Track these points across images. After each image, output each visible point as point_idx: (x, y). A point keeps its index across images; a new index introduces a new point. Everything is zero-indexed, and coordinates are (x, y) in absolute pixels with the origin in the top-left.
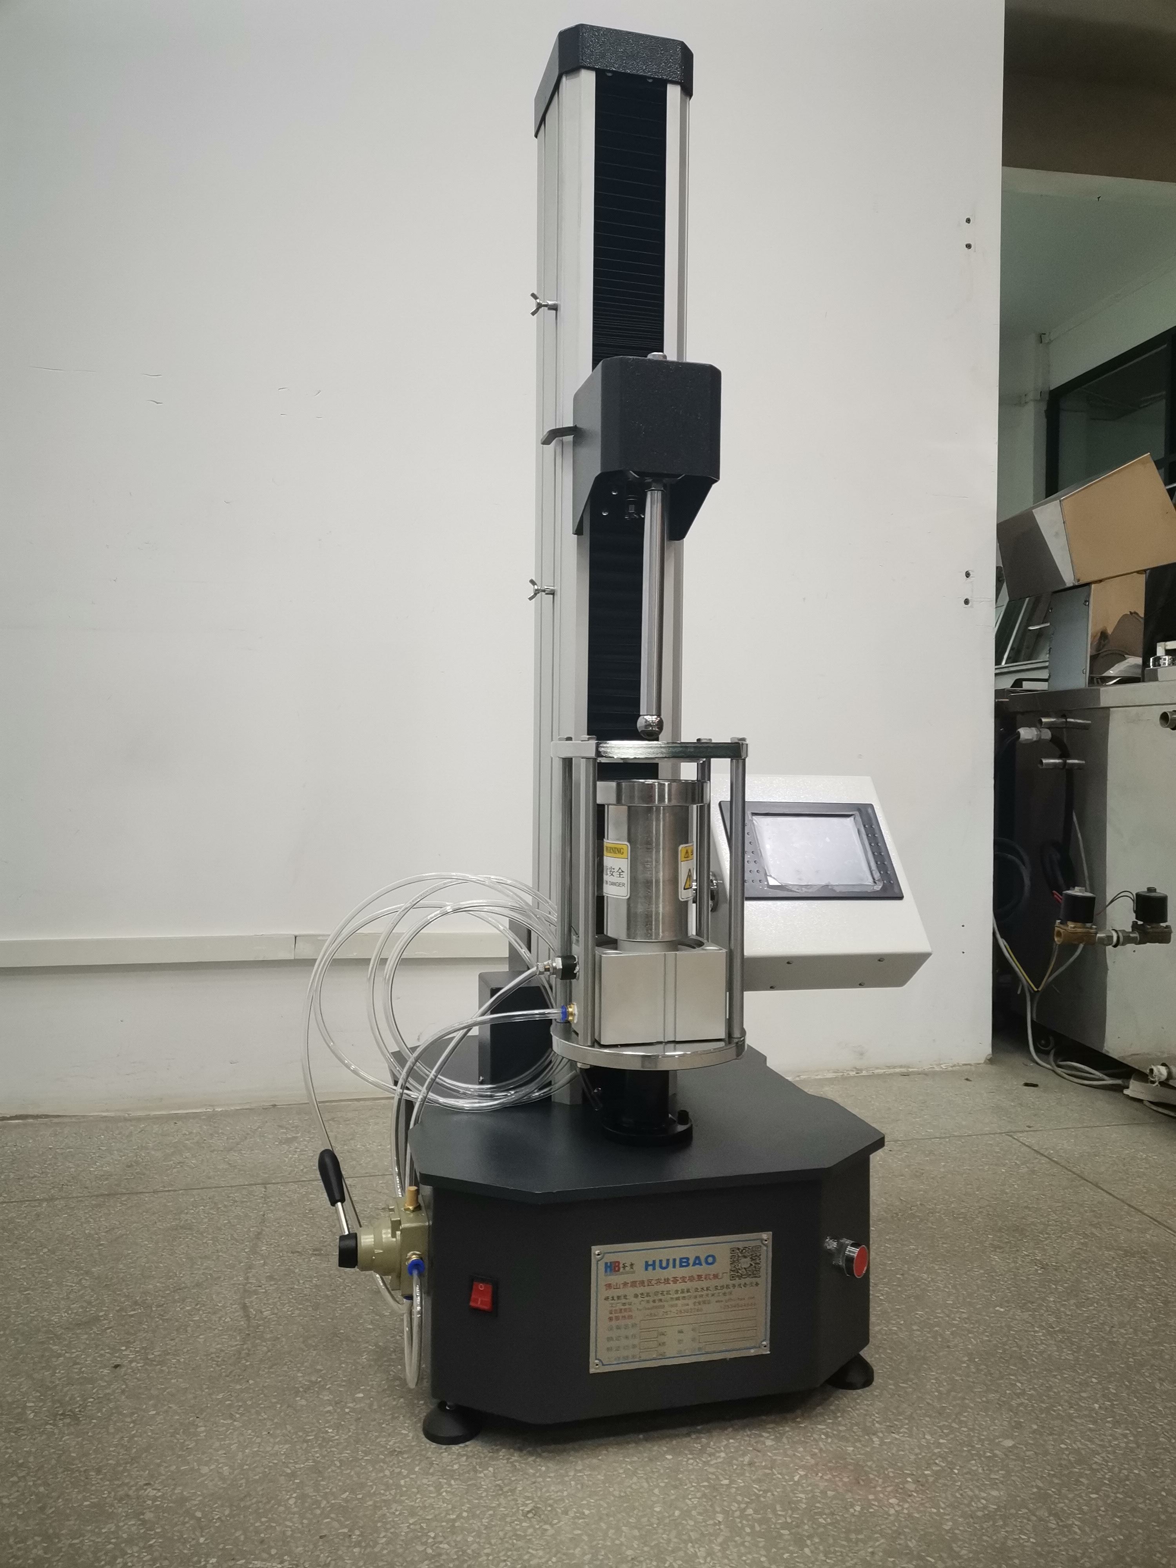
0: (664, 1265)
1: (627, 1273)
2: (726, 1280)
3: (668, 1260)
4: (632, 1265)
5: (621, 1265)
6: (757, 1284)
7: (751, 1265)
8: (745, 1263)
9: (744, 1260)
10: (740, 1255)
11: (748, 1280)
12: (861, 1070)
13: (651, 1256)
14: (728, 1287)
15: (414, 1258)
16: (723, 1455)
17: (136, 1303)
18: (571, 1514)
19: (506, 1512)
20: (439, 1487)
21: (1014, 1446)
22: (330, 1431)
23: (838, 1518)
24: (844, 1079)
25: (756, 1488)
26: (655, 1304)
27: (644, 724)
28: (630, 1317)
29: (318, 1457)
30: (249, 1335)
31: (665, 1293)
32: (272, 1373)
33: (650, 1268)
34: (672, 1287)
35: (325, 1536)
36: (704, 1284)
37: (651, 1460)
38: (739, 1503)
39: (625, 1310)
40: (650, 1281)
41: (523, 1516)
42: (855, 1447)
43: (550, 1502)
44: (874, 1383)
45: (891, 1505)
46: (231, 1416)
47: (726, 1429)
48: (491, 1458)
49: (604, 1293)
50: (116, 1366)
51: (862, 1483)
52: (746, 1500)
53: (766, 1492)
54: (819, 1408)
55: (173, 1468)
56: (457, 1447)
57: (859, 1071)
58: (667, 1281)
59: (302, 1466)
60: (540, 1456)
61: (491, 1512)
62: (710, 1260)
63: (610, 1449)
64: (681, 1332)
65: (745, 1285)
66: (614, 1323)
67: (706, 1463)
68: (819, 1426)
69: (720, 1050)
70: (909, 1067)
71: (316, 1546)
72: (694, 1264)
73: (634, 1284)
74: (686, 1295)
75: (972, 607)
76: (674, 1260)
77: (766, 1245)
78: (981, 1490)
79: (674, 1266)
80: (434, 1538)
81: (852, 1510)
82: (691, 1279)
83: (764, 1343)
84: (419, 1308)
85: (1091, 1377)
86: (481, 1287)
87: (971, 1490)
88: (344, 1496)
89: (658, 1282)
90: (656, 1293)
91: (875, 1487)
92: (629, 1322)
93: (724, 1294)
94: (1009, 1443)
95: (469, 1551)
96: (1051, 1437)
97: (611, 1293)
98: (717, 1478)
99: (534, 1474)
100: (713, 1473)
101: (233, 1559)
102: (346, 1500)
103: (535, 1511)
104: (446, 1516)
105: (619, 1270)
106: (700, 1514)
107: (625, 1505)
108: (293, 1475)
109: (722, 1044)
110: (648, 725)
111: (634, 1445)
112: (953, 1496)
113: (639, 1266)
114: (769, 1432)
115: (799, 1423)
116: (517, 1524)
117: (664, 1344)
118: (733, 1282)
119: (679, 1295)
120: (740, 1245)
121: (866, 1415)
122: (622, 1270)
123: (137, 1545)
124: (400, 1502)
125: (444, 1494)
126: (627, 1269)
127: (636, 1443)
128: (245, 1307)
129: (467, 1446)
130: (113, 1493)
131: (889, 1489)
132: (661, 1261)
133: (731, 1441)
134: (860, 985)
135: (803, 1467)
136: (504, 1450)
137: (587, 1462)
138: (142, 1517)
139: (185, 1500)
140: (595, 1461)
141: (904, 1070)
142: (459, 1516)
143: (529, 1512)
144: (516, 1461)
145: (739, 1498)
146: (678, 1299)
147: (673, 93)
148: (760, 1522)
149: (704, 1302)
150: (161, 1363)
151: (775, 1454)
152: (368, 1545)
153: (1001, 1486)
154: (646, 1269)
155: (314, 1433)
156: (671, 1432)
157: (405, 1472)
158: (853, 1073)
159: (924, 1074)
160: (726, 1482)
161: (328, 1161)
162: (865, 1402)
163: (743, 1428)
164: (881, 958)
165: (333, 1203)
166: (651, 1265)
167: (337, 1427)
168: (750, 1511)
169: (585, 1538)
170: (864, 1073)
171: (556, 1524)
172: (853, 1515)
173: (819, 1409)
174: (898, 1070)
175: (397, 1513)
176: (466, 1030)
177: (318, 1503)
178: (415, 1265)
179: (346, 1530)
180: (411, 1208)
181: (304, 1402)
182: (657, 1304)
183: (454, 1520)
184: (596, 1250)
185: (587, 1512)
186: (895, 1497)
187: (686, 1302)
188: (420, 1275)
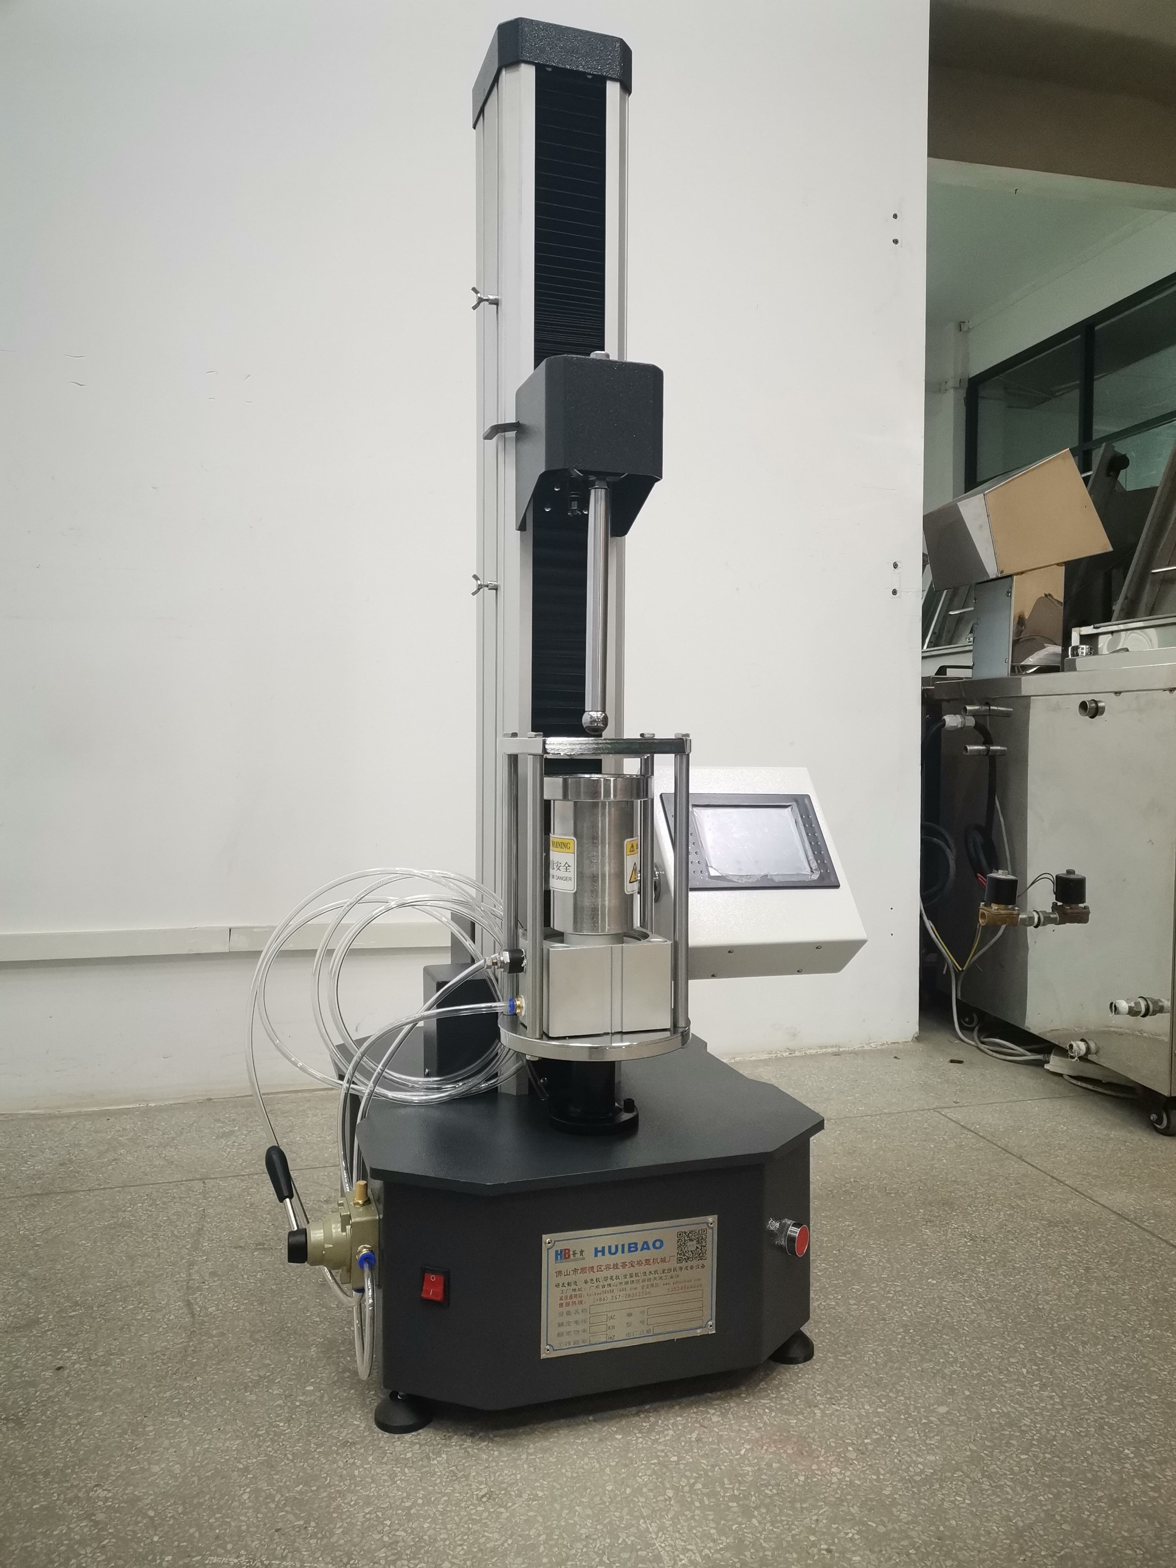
0: (613, 1250)
1: (577, 1260)
2: (674, 1263)
3: (617, 1247)
4: (582, 1252)
5: (571, 1253)
6: (703, 1266)
7: (697, 1248)
8: (692, 1246)
9: (689, 1243)
10: (686, 1238)
11: (695, 1263)
12: (795, 1051)
13: (600, 1243)
14: (675, 1270)
15: (365, 1251)
16: (671, 1432)
17: (76, 1304)
18: (525, 1496)
19: (461, 1498)
20: (392, 1476)
21: (948, 1412)
22: (281, 1424)
23: (784, 1488)
24: (778, 1060)
25: (704, 1464)
26: (604, 1289)
27: (589, 720)
28: (580, 1302)
29: (270, 1452)
30: (194, 1331)
31: (614, 1278)
32: (221, 1369)
33: (600, 1254)
34: (620, 1272)
35: (280, 1529)
36: (652, 1268)
37: (600, 1440)
38: (688, 1478)
39: (576, 1296)
40: (600, 1267)
41: (477, 1500)
42: (798, 1419)
43: (504, 1486)
44: (814, 1358)
45: (833, 1474)
46: (180, 1415)
47: (673, 1406)
48: (445, 1445)
49: (554, 1280)
50: (59, 1369)
51: (805, 1453)
52: (695, 1475)
53: (713, 1466)
54: (763, 1383)
55: (123, 1468)
56: (410, 1435)
57: (792, 1051)
58: (616, 1266)
59: (254, 1460)
60: (492, 1441)
61: (446, 1498)
62: (658, 1244)
63: (561, 1432)
64: (630, 1315)
65: (692, 1268)
66: (565, 1309)
67: (656, 1441)
68: (762, 1401)
69: (666, 1039)
70: (840, 1047)
71: (272, 1540)
72: (642, 1250)
73: (583, 1270)
74: (634, 1279)
75: (900, 597)
76: (623, 1246)
77: (712, 1228)
78: (918, 1456)
79: (623, 1252)
80: (390, 1526)
81: (796, 1481)
82: (640, 1263)
83: (710, 1323)
84: (371, 1301)
85: (1019, 1343)
86: (433, 1278)
87: (909, 1456)
88: (298, 1489)
89: (608, 1267)
90: (606, 1279)
91: (818, 1457)
92: (580, 1308)
93: (672, 1277)
94: (943, 1409)
95: (426, 1537)
96: (983, 1403)
97: (562, 1279)
98: (666, 1455)
99: (487, 1460)
100: (662, 1451)
101: (189, 1556)
102: (301, 1493)
103: (490, 1495)
104: (401, 1504)
105: (569, 1256)
106: (651, 1491)
107: (578, 1485)
108: (246, 1469)
109: (668, 1034)
110: (593, 721)
111: (584, 1426)
112: (892, 1462)
113: (589, 1253)
114: (715, 1409)
115: (746, 1398)
116: (472, 1509)
117: (613, 1327)
118: (680, 1265)
119: (629, 1279)
120: (687, 1229)
121: (807, 1388)
122: (572, 1256)
123: (90, 1545)
124: (354, 1492)
125: (398, 1482)
126: (578, 1256)
127: (585, 1423)
128: (189, 1304)
129: (419, 1434)
130: (62, 1496)
131: (831, 1459)
132: (610, 1247)
133: (679, 1419)
134: (798, 971)
135: (749, 1441)
136: (456, 1437)
137: (538, 1445)
138: (93, 1518)
139: (139, 1499)
140: (546, 1444)
141: (834, 1049)
142: (414, 1504)
143: (483, 1496)
144: (469, 1447)
145: (688, 1474)
146: (627, 1283)
147: (613, 89)
148: (708, 1496)
149: (652, 1285)
150: (106, 1364)
151: (721, 1430)
152: (324, 1537)
153: (936, 1451)
154: (596, 1255)
155: (265, 1428)
156: (621, 1412)
157: (358, 1463)
158: (786, 1054)
159: (855, 1053)
160: (675, 1459)
161: (275, 1157)
162: (807, 1376)
163: (690, 1405)
164: (819, 946)
165: (281, 1199)
166: (600, 1251)
167: (289, 1421)
168: (699, 1486)
169: (540, 1519)
170: (797, 1054)
171: (510, 1507)
172: (797, 1485)
173: (763, 1385)
174: (830, 1050)
175: (352, 1503)
176: (412, 1025)
177: (271, 1497)
178: (366, 1258)
179: (302, 1522)
180: (360, 1202)
181: (254, 1397)
182: (607, 1288)
183: (410, 1508)
184: (546, 1238)
185: (540, 1494)
186: (837, 1466)
187: (634, 1285)
188: (371, 1268)
